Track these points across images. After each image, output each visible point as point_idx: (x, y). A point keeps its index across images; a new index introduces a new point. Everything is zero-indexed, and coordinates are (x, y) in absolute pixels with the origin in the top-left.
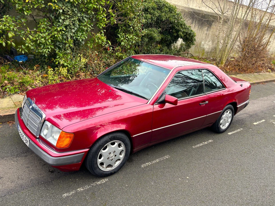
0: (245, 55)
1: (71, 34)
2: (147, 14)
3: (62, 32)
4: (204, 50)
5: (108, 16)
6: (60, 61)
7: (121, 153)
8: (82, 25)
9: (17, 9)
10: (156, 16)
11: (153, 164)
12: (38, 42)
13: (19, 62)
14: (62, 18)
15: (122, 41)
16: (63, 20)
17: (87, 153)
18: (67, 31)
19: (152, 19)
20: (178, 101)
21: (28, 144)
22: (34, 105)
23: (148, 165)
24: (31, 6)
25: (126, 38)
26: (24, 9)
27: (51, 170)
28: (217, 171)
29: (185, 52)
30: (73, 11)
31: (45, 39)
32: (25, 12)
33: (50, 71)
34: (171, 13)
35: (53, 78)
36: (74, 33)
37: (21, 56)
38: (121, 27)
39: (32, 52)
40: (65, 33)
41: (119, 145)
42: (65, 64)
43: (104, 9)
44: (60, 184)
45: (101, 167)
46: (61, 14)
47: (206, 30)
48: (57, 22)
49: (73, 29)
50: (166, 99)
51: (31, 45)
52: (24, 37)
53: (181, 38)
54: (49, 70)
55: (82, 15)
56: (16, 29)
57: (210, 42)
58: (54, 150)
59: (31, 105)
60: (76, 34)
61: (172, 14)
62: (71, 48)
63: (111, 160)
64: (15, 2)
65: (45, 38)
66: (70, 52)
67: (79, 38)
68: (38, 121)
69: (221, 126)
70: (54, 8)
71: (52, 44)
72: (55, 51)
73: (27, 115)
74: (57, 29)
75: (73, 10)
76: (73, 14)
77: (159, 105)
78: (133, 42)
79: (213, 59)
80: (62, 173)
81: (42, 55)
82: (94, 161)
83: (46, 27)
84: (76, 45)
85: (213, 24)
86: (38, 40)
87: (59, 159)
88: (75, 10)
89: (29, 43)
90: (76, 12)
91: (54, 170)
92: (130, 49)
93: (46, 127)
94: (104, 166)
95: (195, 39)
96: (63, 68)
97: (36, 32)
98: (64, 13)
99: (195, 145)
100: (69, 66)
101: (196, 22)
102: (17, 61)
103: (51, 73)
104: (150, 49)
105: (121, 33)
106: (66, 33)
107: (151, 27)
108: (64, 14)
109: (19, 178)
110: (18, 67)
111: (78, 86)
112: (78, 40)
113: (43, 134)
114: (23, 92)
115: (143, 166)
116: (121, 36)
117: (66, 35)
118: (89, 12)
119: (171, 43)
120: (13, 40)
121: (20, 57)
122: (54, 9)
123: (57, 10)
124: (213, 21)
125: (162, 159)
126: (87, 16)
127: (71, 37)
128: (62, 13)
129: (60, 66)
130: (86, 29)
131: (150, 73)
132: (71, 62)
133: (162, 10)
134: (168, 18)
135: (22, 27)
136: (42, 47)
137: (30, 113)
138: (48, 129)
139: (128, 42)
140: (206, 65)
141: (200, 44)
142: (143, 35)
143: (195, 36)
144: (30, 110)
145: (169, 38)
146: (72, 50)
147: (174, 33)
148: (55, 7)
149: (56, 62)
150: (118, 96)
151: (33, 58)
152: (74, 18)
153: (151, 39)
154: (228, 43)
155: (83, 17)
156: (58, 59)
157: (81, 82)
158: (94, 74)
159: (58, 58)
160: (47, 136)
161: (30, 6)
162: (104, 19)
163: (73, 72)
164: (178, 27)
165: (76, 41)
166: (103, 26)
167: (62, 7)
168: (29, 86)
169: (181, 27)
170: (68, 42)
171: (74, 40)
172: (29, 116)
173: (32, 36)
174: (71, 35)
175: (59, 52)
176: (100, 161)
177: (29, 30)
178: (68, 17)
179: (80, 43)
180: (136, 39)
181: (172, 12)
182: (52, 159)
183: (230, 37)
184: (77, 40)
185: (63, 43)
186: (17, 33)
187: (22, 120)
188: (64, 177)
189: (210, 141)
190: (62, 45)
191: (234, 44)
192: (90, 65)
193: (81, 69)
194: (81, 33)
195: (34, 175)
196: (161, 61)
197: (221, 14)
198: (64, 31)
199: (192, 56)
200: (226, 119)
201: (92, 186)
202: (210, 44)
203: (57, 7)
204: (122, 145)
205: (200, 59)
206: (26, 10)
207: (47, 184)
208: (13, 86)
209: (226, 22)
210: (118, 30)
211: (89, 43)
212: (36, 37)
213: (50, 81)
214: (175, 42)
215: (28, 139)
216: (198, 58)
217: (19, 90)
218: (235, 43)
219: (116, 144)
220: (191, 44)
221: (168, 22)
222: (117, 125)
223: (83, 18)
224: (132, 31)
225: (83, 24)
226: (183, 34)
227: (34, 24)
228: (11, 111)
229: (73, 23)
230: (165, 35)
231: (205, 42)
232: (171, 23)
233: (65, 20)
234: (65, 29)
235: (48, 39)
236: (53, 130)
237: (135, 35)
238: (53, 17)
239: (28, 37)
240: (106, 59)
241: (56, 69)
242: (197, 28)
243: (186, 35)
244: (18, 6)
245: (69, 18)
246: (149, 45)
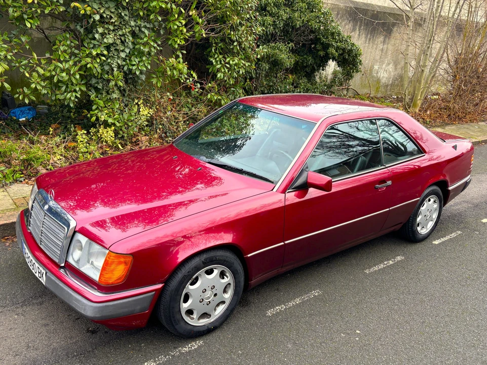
0: (459, 87)
1: (119, 62)
2: (266, 15)
3: (100, 58)
4: (378, 81)
5: (190, 24)
6: (99, 114)
7: (227, 290)
8: (139, 44)
9: (11, 17)
10: (282, 20)
11: (289, 309)
12: (55, 80)
13: (19, 121)
14: (100, 30)
15: (218, 70)
16: (103, 35)
17: (160, 293)
18: (110, 55)
19: (274, 24)
20: (333, 183)
21: (43, 280)
22: (52, 203)
23: (280, 310)
24: (39, 11)
25: (227, 65)
26: (25, 17)
27: (90, 329)
28: (416, 317)
29: (341, 87)
30: (120, 17)
31: (68, 74)
32: (26, 22)
33: (81, 135)
34: (312, 11)
35: (86, 148)
36: (124, 60)
37: (22, 109)
38: (215, 43)
39: (44, 101)
40: (107, 59)
41: (222, 275)
42: (110, 121)
43: (181, 9)
44: (109, 355)
45: (188, 318)
46: (98, 23)
47: (381, 43)
48: (91, 39)
49: (123, 51)
50: (309, 181)
51: (41, 86)
52: (27, 72)
53: (334, 59)
54: (79, 133)
55: (139, 23)
56: (11, 56)
57: (391, 66)
58: (96, 289)
59: (46, 203)
60: (128, 61)
61: (313, 14)
62: (119, 88)
63: (207, 305)
64: (6, 3)
65: (68, 71)
66: (117, 97)
67: (134, 68)
68: (62, 234)
69: (419, 229)
70: (82, 12)
71: (82, 83)
72: (89, 96)
73: (39, 223)
74: (91, 53)
75: (121, 14)
76: (121, 23)
77: (297, 192)
78: (241, 72)
79: (397, 97)
80: (113, 334)
81: (63, 106)
82: (173, 308)
83: (69, 51)
84: (130, 83)
85: (395, 29)
86: (54, 76)
87: (106, 306)
88: (125, 15)
89: (37, 83)
90: (127, 18)
91: (98, 328)
92: (234, 85)
93: (79, 244)
94: (195, 316)
95: (361, 61)
96: (105, 128)
97: (49, 61)
98: (103, 20)
99: (370, 267)
100: (118, 124)
101: (360, 27)
102: (15, 118)
103: (82, 140)
104: (275, 84)
105: (216, 56)
106: (109, 60)
107: (273, 41)
108: (103, 23)
109: (28, 347)
110: (18, 131)
111: (137, 163)
112: (133, 72)
113: (73, 259)
114: (30, 179)
115: (269, 313)
116: (216, 61)
117: (108, 64)
118: (152, 17)
119: (313, 71)
120: (5, 77)
121: (21, 111)
122: (84, 15)
123: (90, 17)
124: (394, 25)
125: (306, 297)
126: (148, 26)
127: (119, 67)
128: (99, 21)
129: (100, 125)
130: (146, 50)
131: (276, 130)
132: (121, 116)
133: (293, 7)
134: (307, 21)
135: (21, 51)
136: (63, 89)
137: (44, 218)
138: (81, 249)
139: (230, 72)
140: (384, 111)
141: (371, 70)
142: (259, 57)
143: (360, 55)
144: (46, 213)
145: (310, 60)
146: (122, 92)
147: (318, 50)
148: (85, 10)
149: (92, 117)
150: (215, 178)
151: (47, 111)
152: (124, 31)
153: (275, 64)
154: (425, 66)
155: (140, 27)
156: (96, 112)
157: (142, 154)
158: (167, 137)
159: (96, 109)
160: (80, 262)
161: (36, 10)
162: (181, 29)
163: (126, 135)
164: (327, 38)
165: (129, 74)
166: (181, 44)
167: (98, 10)
168: (41, 167)
169: (333, 39)
170: (113, 76)
171: (124, 72)
172: (43, 224)
173: (42, 68)
174: (118, 64)
175: (97, 97)
176: (185, 306)
177: (36, 58)
178: (111, 28)
179: (136, 79)
180: (245, 65)
181: (314, 10)
182: (92, 306)
183: (429, 53)
184: (131, 72)
185: (104, 79)
186: (13, 64)
187: (31, 233)
188: (117, 342)
189: (399, 258)
190: (102, 83)
191: (437, 67)
192: (158, 121)
193: (141, 129)
194: (139, 59)
195: (58, 341)
196: (296, 107)
197: (408, 9)
198: (104, 55)
199: (357, 95)
200: (428, 213)
201: (173, 356)
202: (391, 69)
203: (90, 11)
204: (228, 275)
205: (373, 100)
206: (28, 18)
207: (84, 357)
208: (11, 167)
209: (420, 25)
210: (209, 50)
211: (153, 78)
212: (50, 71)
213: (81, 155)
214: (321, 68)
215: (43, 271)
216: (368, 97)
217: (22, 176)
218: (439, 65)
219: (216, 272)
220: (353, 72)
221: (307, 29)
222: (216, 235)
223: (140, 30)
224: (238, 50)
225: (141, 41)
226: (337, 51)
227: (45, 45)
228: (8, 217)
229: (121, 39)
230: (302, 56)
231: (380, 65)
232: (312, 32)
233: (106, 34)
234: (105, 52)
235: (74, 74)
236: (91, 251)
237: (243, 57)
238: (82, 30)
239: (34, 71)
240: (188, 107)
241: (93, 130)
242: (363, 39)
243: (342, 54)
244: (13, 10)
245: (113, 30)
246: (271, 76)
